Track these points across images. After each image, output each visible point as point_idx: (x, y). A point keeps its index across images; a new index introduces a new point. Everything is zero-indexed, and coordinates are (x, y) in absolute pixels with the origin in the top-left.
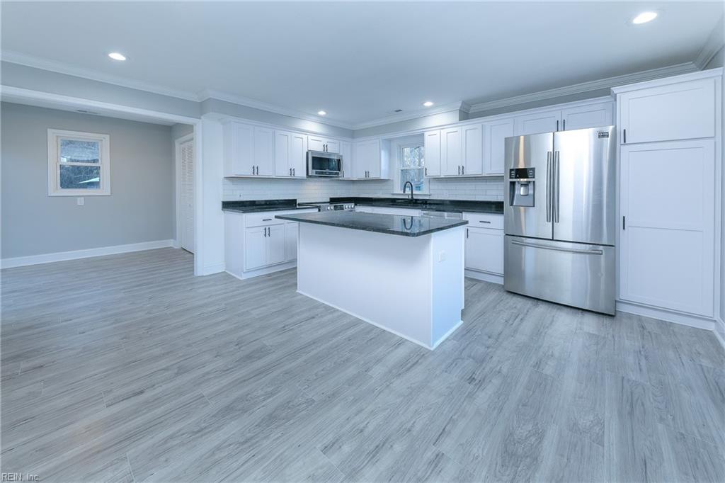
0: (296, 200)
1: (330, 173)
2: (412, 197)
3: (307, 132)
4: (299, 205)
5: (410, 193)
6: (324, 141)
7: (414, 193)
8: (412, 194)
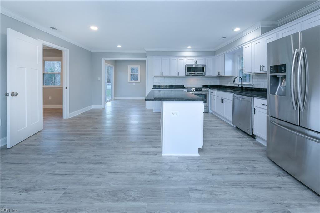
0: (183, 85)
1: (197, 74)
2: (242, 86)
3: (185, 57)
4: (185, 87)
5: (241, 83)
6: (195, 59)
7: (243, 83)
8: (242, 84)
